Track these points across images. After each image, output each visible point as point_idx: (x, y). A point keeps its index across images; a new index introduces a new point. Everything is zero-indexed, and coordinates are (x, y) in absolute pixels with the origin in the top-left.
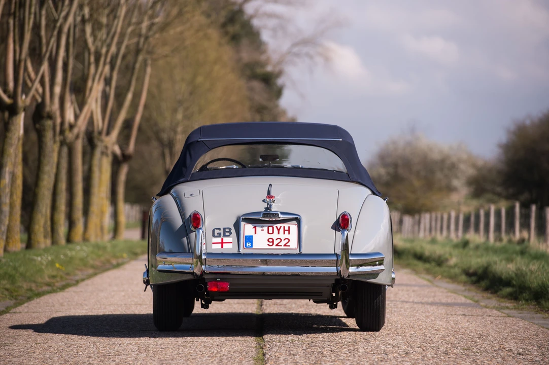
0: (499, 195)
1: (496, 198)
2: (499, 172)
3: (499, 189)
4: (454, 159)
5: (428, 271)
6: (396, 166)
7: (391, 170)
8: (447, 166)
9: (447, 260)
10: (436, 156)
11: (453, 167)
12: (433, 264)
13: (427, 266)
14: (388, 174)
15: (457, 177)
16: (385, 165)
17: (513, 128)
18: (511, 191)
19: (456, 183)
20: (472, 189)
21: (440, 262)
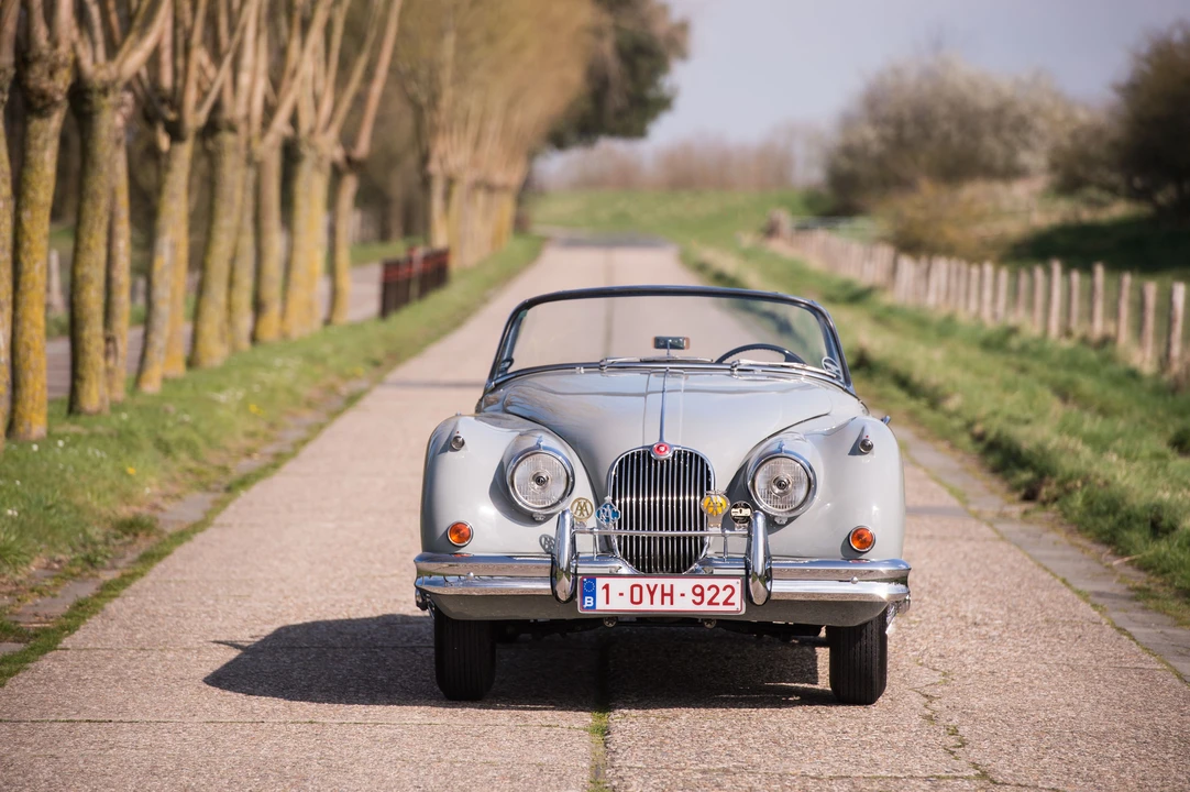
0: (1113, 190)
1: (1105, 197)
2: (1114, 145)
3: (1115, 178)
4: (1024, 108)
5: (913, 417)
6: (899, 124)
7: (890, 132)
8: (1010, 121)
9: (946, 397)
10: (986, 102)
11: (1022, 125)
12: (923, 402)
13: (913, 404)
14: (884, 139)
15: (1027, 145)
16: (877, 121)
17: (1144, 49)
18: (1138, 182)
19: (1025, 158)
20: (1056, 178)
21: (934, 400)
